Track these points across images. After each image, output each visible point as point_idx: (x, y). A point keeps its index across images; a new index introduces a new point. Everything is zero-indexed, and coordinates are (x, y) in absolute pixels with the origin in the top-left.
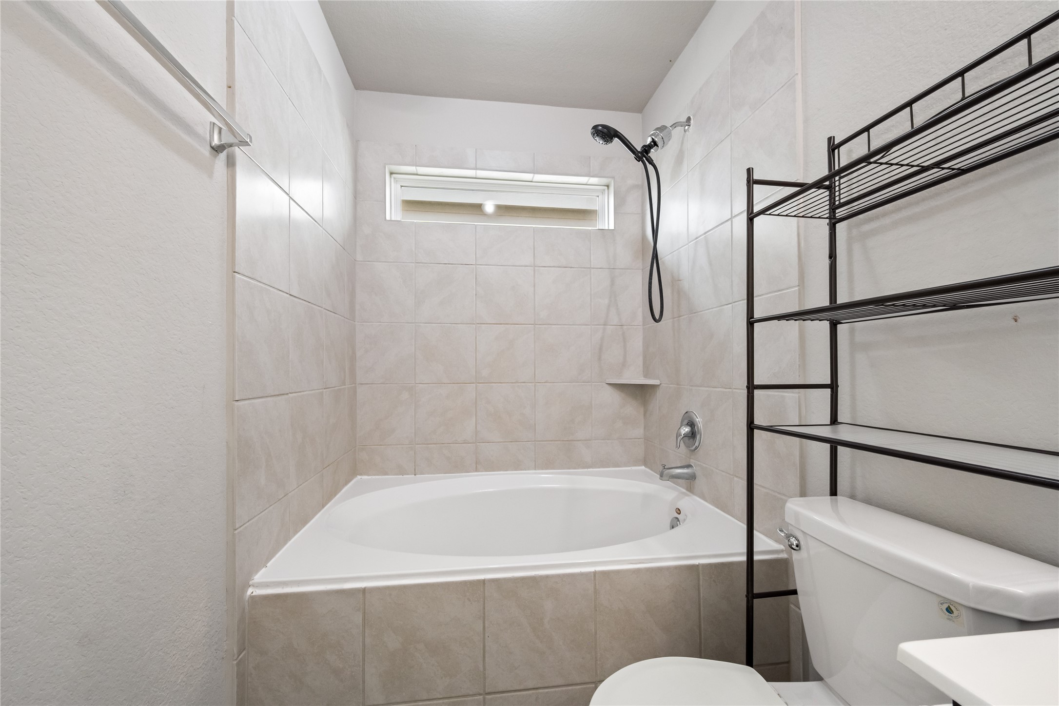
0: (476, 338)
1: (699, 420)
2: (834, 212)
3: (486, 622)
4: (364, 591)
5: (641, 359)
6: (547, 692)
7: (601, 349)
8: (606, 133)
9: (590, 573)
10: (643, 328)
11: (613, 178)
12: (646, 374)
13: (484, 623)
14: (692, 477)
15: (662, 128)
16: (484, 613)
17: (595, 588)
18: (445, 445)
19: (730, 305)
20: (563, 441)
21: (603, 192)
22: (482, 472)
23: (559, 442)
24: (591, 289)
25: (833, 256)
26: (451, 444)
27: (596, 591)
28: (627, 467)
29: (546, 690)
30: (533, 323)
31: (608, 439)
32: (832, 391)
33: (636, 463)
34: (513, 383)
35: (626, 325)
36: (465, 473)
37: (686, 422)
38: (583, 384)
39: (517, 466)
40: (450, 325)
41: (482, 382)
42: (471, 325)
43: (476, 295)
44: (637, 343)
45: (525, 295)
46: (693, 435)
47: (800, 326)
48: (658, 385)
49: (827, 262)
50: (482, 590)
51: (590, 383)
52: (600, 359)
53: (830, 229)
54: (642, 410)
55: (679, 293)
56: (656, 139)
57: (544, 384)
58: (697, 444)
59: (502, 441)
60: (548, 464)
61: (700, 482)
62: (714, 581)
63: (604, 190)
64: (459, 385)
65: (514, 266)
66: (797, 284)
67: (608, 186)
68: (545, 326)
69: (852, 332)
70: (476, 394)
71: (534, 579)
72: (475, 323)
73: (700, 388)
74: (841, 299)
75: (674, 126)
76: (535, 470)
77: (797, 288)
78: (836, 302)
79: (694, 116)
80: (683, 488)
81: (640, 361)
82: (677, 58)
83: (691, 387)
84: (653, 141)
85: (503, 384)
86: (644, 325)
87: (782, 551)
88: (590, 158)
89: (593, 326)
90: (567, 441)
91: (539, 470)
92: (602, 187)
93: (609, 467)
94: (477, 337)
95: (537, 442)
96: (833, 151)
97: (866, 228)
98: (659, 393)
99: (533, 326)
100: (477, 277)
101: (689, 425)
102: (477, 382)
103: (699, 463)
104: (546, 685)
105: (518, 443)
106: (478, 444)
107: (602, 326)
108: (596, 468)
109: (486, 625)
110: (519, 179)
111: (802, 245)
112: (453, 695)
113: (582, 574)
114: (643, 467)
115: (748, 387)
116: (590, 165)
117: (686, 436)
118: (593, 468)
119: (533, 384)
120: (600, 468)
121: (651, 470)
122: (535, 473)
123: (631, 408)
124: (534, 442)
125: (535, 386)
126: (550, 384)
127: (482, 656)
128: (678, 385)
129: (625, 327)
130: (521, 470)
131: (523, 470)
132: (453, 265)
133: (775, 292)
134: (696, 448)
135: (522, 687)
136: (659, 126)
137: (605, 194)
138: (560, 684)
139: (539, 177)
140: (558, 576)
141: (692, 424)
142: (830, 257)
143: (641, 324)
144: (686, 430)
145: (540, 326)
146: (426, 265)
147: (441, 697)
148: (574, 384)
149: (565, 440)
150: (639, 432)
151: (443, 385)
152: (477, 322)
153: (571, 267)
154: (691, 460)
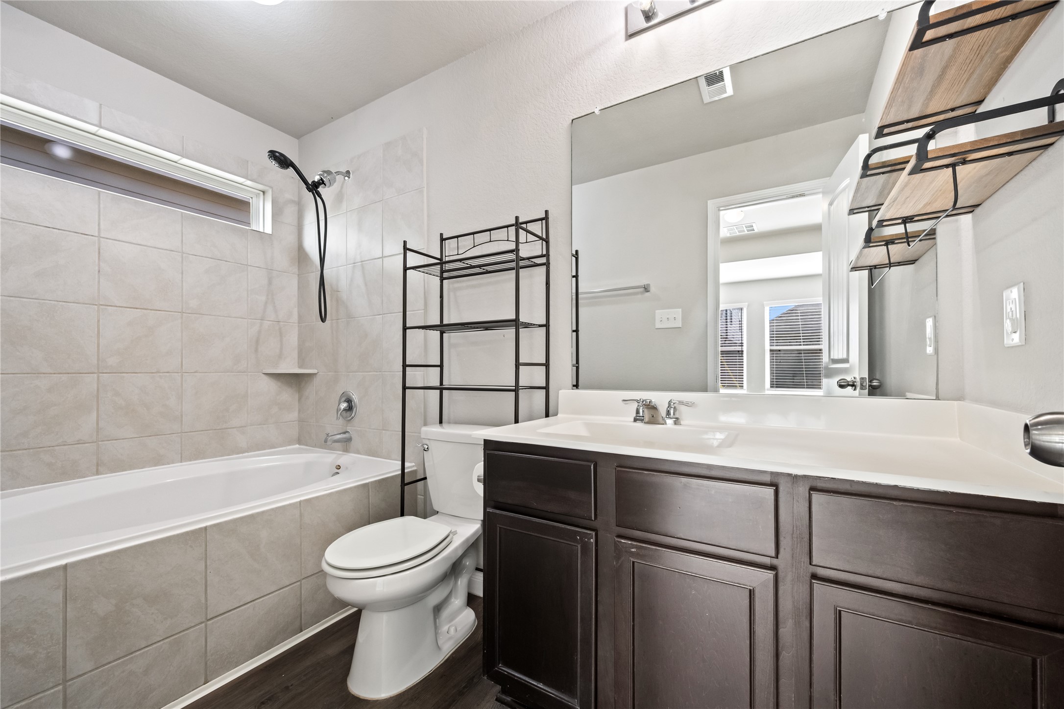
0: (99, 321)
1: (355, 398)
2: (443, 275)
3: (208, 561)
4: (65, 567)
5: (296, 352)
6: (263, 600)
7: (257, 342)
8: (283, 162)
9: (297, 502)
10: (299, 326)
11: (271, 187)
12: (301, 363)
13: (206, 562)
14: (349, 440)
15: (329, 172)
16: (206, 554)
17: (301, 513)
18: (45, 449)
19: (381, 316)
20: (216, 429)
21: (257, 195)
22: (106, 474)
23: (211, 431)
24: (248, 285)
25: (442, 297)
26: (56, 448)
27: (301, 515)
28: (282, 447)
29: (262, 599)
30: (180, 311)
31: (264, 424)
32: (441, 369)
33: (290, 443)
34: (152, 373)
35: (283, 322)
36: (78, 478)
37: (344, 399)
38: (239, 373)
39: (158, 461)
40: (56, 303)
41: (108, 371)
42: (91, 306)
43: (99, 271)
44: (292, 338)
45: (170, 281)
46: (350, 408)
47: (424, 331)
48: (315, 374)
49: (439, 299)
50: (204, 535)
51: (246, 373)
52: (256, 350)
53: (441, 282)
54: (297, 396)
55: (338, 300)
56: (325, 180)
57: (193, 374)
58: (353, 415)
59: (136, 436)
60: (198, 454)
61: (356, 442)
62: (378, 491)
63: (259, 194)
64: (69, 375)
65: (155, 248)
66: (423, 308)
67: (264, 192)
68: (195, 315)
69: (449, 337)
70: (98, 385)
71: (252, 516)
72: (97, 304)
73: (357, 373)
74: (445, 322)
75: (338, 173)
76: (181, 462)
77: (423, 311)
78: (443, 323)
79: (353, 172)
80: (340, 451)
81: (295, 354)
82: (338, 118)
83: (348, 373)
84: (322, 179)
85: (139, 375)
86: (299, 323)
87: (413, 466)
88: (248, 161)
89: (250, 320)
90: (220, 429)
91: (185, 462)
92: (256, 190)
93: (265, 450)
94: (101, 320)
95: (183, 434)
96: (442, 241)
97: (456, 285)
98: (316, 381)
99: (180, 314)
100: (101, 251)
101: (347, 402)
102: (100, 371)
103: (355, 428)
104: (262, 595)
105: (158, 437)
106: (100, 443)
107: (259, 321)
108: (251, 452)
109: (208, 564)
110: (162, 156)
111: (426, 286)
112: (174, 633)
113: (290, 505)
114: (297, 446)
115: (403, 366)
116: (248, 169)
117: (344, 410)
118: (248, 453)
119: (180, 374)
120: (255, 451)
121: (307, 445)
122: (181, 466)
123: (287, 395)
124: (180, 434)
125: (182, 376)
126: (200, 374)
127: (204, 590)
128: (335, 372)
129: (282, 323)
130: (163, 465)
131: (166, 465)
132: (60, 231)
133: (412, 311)
134: (352, 418)
135: (241, 603)
136: (326, 170)
137: (259, 198)
138: (273, 590)
139: (185, 161)
140: (272, 510)
141: (349, 401)
142: (441, 297)
143: (297, 321)
144: (344, 405)
145: (190, 315)
146: (11, 222)
147: (162, 639)
148: (228, 373)
149: (218, 428)
150: (294, 415)
151: (42, 375)
152: (101, 303)
153: (226, 261)
154: (348, 428)
